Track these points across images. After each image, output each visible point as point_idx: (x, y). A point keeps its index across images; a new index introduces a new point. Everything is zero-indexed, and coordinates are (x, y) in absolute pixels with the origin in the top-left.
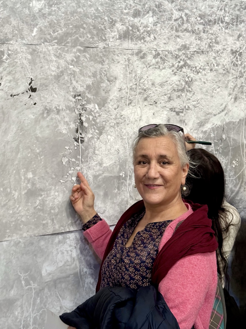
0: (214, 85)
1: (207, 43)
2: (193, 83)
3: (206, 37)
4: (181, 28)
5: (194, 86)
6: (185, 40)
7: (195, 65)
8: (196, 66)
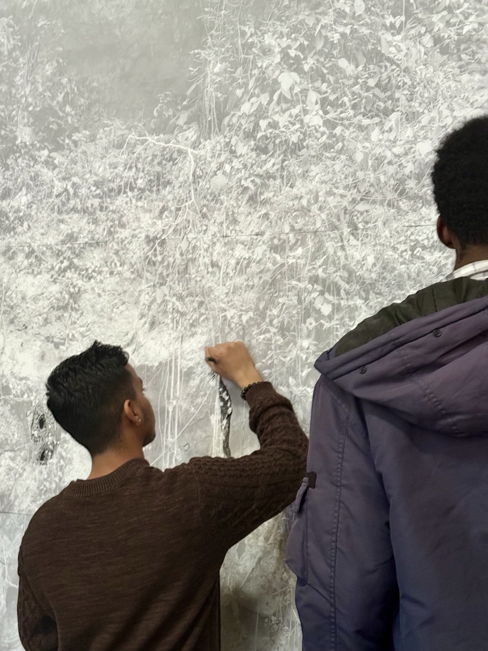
0: (115, 299)
1: (106, 227)
2: (80, 296)
3: (105, 218)
4: (66, 208)
5: (83, 301)
6: (71, 226)
7: (85, 265)
8: (87, 267)
